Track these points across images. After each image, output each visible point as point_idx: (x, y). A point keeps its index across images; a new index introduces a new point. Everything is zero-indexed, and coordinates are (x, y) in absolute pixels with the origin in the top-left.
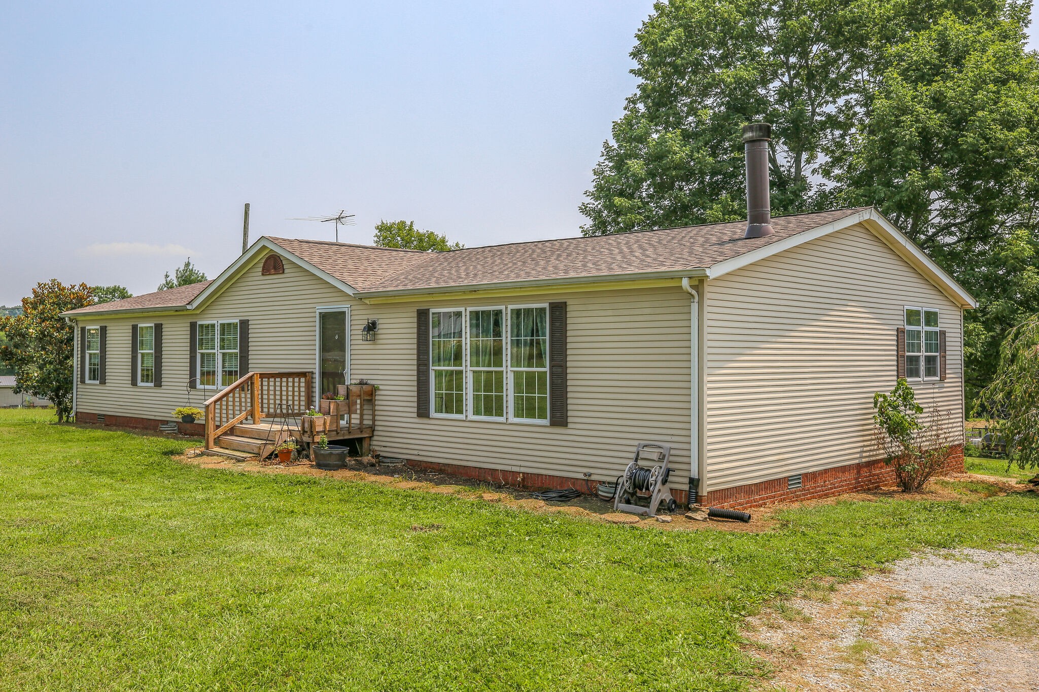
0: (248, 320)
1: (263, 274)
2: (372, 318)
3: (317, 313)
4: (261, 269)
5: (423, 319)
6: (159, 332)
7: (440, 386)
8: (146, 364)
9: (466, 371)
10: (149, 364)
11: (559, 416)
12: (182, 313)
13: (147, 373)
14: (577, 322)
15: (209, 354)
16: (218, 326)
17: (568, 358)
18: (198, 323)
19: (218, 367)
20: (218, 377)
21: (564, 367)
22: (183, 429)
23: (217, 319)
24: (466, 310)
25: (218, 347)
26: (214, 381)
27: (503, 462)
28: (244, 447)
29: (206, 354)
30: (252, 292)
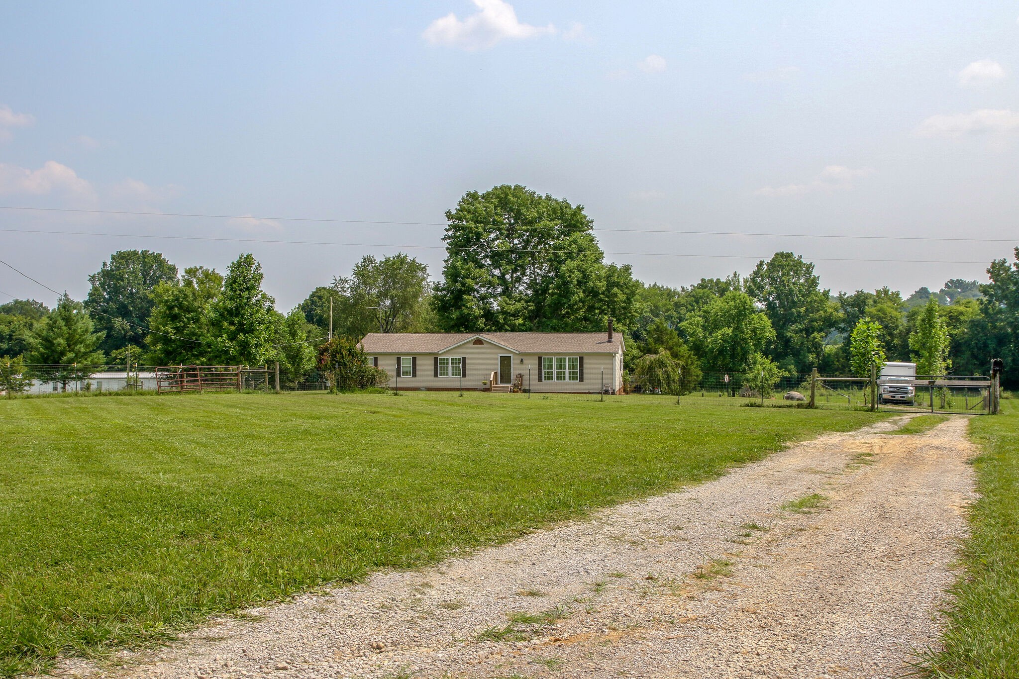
0: (466, 357)
1: (473, 345)
2: (521, 358)
5: (540, 359)
6: (414, 359)
7: (545, 374)
8: (405, 370)
9: (555, 371)
10: (408, 370)
11: (582, 380)
12: (430, 354)
13: (407, 372)
14: (585, 361)
15: (445, 366)
16: (450, 358)
17: (584, 368)
18: (439, 357)
19: (450, 370)
20: (450, 373)
21: (583, 370)
22: (429, 390)
23: (450, 356)
24: (555, 357)
25: (450, 364)
26: (447, 375)
27: (566, 390)
28: (503, 390)
29: (443, 367)
30: (468, 349)
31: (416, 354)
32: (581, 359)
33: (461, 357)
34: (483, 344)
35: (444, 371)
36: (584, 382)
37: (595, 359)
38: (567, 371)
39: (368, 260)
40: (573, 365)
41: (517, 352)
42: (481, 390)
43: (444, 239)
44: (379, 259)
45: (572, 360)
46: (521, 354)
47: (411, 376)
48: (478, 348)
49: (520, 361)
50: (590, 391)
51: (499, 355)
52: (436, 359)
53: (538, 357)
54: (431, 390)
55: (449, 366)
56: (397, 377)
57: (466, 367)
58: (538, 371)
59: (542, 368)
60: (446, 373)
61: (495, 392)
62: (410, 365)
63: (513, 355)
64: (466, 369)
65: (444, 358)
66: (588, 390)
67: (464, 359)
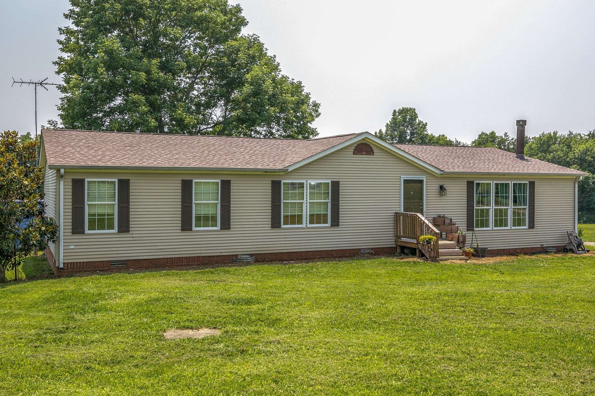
0: (339, 181)
1: (354, 154)
2: (441, 184)
3: (402, 179)
4: (353, 151)
5: (470, 184)
6: (226, 186)
7: (477, 215)
8: (203, 211)
9: (492, 208)
10: (209, 211)
11: (532, 225)
12: (265, 173)
13: (206, 218)
14: (538, 189)
15: (295, 203)
16: (307, 184)
17: (535, 202)
18: (283, 181)
19: (306, 212)
20: (306, 218)
21: (534, 206)
22: (261, 259)
23: (307, 180)
24: (493, 182)
25: (307, 198)
26: (300, 222)
27: (508, 245)
28: (451, 253)
29: (291, 203)
30: (343, 164)
31: (232, 173)
32: (532, 184)
33: (329, 181)
34: (373, 154)
35: (294, 214)
36: (535, 228)
37: (550, 186)
38: (511, 208)
40: (519, 199)
41: (438, 172)
42: (372, 254)
45: (517, 189)
46: (443, 176)
47: (218, 228)
48: (364, 158)
49: (438, 191)
50: (543, 245)
51: (404, 177)
52: (276, 186)
53: (467, 181)
54: (264, 259)
55: (305, 203)
56: (182, 231)
57: (340, 205)
58: (466, 210)
59: (473, 204)
60: (297, 219)
61: (446, 260)
62: (215, 200)
63: (427, 178)
64: (340, 207)
65: (294, 183)
66: (540, 244)
67: (336, 185)
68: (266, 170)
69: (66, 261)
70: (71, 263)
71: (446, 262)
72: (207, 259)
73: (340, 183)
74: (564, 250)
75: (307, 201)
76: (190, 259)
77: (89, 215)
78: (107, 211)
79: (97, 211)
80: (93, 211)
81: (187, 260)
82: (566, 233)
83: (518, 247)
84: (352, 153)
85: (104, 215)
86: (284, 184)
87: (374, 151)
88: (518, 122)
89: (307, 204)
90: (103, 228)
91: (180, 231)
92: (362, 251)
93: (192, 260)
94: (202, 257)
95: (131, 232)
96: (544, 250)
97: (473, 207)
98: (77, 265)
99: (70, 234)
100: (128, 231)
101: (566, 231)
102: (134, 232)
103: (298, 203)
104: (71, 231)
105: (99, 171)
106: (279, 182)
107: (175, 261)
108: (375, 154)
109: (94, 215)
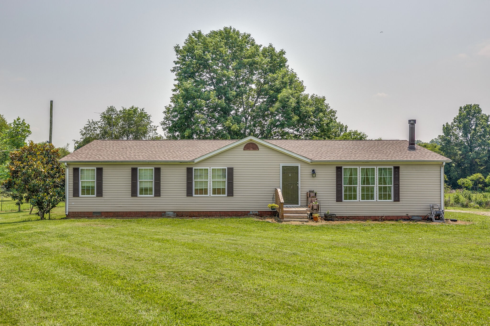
2: (313, 169)
5: (339, 169)
6: (158, 171)
7: (346, 191)
8: (144, 186)
9: (359, 186)
10: (148, 185)
11: (397, 199)
12: (181, 163)
13: (146, 190)
14: (403, 172)
15: (203, 181)
16: (210, 170)
17: (400, 182)
18: (194, 168)
19: (210, 187)
20: (210, 191)
21: (399, 185)
22: (180, 215)
23: (210, 167)
24: (359, 167)
25: (210, 178)
26: (206, 193)
27: (375, 213)
28: (298, 217)
29: (200, 181)
30: (236, 156)
31: (160, 163)
32: (397, 169)
33: (226, 168)
34: (258, 150)
35: (202, 188)
36: (400, 201)
37: (415, 170)
38: (376, 186)
39: (111, 109)
40: (368, 179)
41: (309, 161)
42: (256, 215)
43: (173, 71)
44: (119, 109)
45: (366, 172)
46: (313, 163)
47: (153, 195)
48: (251, 153)
49: (311, 174)
50: (408, 214)
51: (282, 165)
52: (189, 171)
53: (337, 167)
54: (182, 215)
55: (209, 181)
56: (132, 196)
57: (234, 182)
58: (336, 187)
59: (342, 183)
60: (204, 191)
61: (289, 221)
62: (151, 179)
63: (301, 165)
64: (234, 184)
65: (201, 169)
66: (406, 213)
67: (231, 171)
68: (181, 162)
69: (70, 211)
70: (73, 212)
71: (288, 223)
72: (147, 213)
73: (234, 169)
74: (427, 219)
75: (210, 180)
76: (136, 213)
77: (82, 187)
78: (90, 185)
79: (86, 185)
80: (83, 185)
81: (135, 213)
82: (430, 206)
83: (383, 215)
84: (243, 149)
85: (90, 187)
86: (195, 169)
87: (259, 148)
88: (410, 121)
89: (210, 182)
90: (89, 194)
91: (131, 197)
92: (251, 213)
93: (138, 214)
94: (144, 212)
95: (103, 197)
96: (408, 219)
97: (341, 185)
98: (76, 213)
99: (72, 197)
100: (102, 196)
101: (429, 204)
102: (105, 197)
103: (205, 181)
104: (72, 195)
105: (85, 163)
106: (192, 169)
107: (128, 214)
108: (259, 149)
109: (85, 187)
